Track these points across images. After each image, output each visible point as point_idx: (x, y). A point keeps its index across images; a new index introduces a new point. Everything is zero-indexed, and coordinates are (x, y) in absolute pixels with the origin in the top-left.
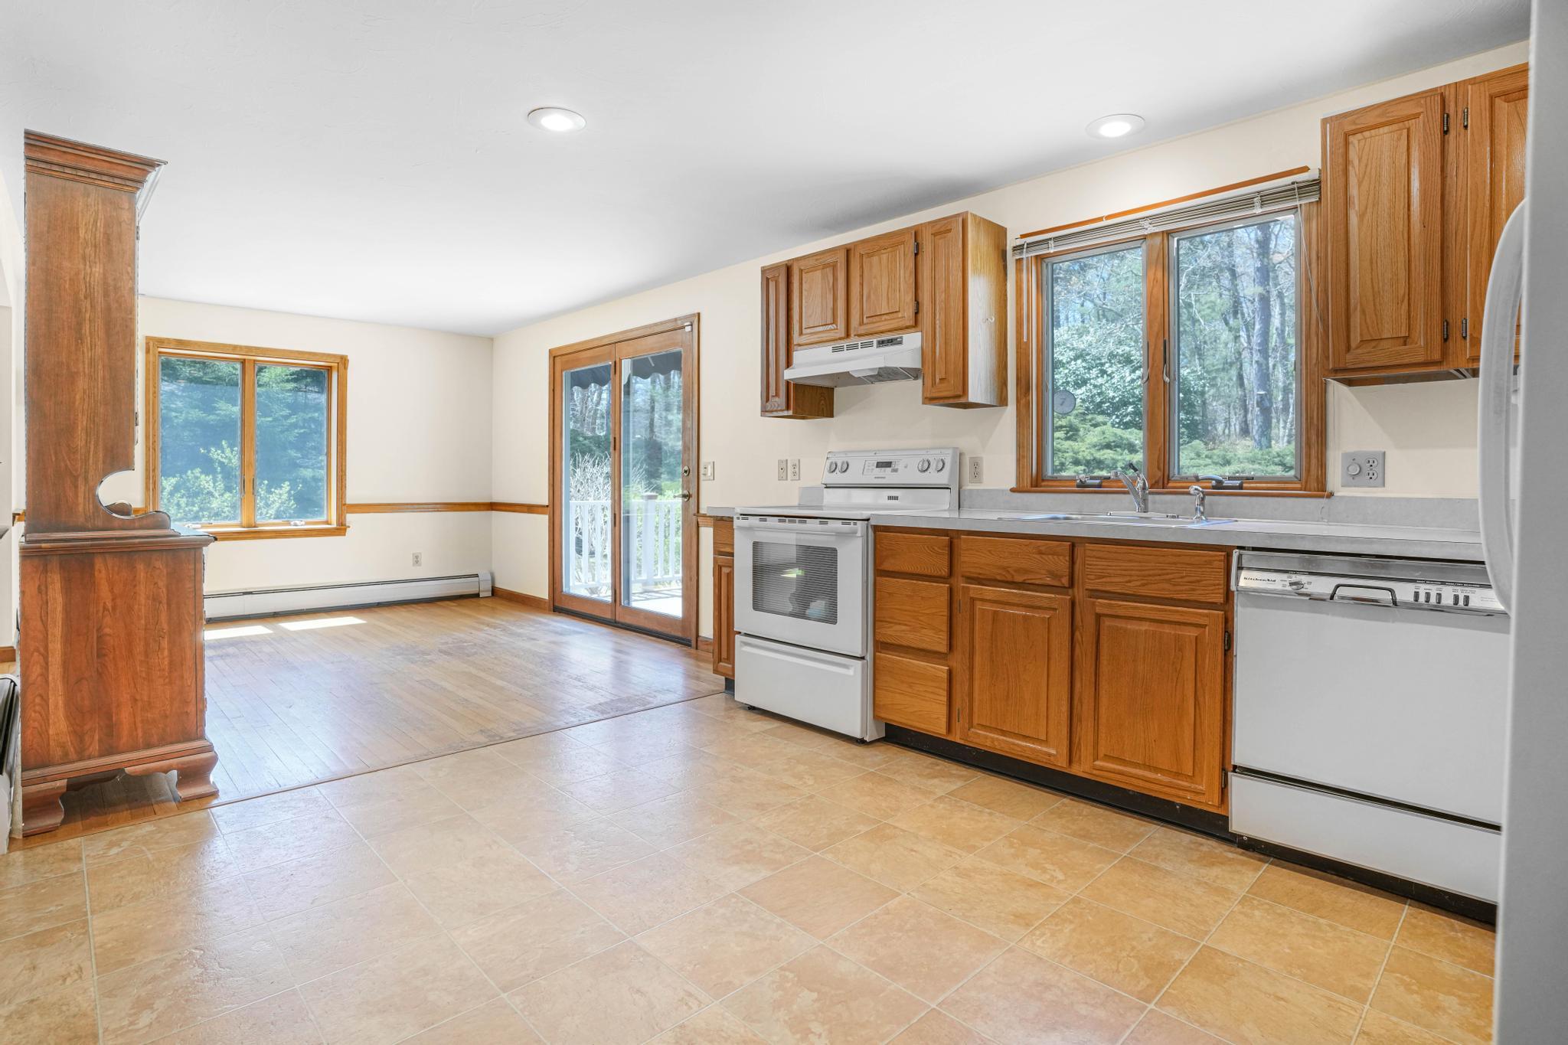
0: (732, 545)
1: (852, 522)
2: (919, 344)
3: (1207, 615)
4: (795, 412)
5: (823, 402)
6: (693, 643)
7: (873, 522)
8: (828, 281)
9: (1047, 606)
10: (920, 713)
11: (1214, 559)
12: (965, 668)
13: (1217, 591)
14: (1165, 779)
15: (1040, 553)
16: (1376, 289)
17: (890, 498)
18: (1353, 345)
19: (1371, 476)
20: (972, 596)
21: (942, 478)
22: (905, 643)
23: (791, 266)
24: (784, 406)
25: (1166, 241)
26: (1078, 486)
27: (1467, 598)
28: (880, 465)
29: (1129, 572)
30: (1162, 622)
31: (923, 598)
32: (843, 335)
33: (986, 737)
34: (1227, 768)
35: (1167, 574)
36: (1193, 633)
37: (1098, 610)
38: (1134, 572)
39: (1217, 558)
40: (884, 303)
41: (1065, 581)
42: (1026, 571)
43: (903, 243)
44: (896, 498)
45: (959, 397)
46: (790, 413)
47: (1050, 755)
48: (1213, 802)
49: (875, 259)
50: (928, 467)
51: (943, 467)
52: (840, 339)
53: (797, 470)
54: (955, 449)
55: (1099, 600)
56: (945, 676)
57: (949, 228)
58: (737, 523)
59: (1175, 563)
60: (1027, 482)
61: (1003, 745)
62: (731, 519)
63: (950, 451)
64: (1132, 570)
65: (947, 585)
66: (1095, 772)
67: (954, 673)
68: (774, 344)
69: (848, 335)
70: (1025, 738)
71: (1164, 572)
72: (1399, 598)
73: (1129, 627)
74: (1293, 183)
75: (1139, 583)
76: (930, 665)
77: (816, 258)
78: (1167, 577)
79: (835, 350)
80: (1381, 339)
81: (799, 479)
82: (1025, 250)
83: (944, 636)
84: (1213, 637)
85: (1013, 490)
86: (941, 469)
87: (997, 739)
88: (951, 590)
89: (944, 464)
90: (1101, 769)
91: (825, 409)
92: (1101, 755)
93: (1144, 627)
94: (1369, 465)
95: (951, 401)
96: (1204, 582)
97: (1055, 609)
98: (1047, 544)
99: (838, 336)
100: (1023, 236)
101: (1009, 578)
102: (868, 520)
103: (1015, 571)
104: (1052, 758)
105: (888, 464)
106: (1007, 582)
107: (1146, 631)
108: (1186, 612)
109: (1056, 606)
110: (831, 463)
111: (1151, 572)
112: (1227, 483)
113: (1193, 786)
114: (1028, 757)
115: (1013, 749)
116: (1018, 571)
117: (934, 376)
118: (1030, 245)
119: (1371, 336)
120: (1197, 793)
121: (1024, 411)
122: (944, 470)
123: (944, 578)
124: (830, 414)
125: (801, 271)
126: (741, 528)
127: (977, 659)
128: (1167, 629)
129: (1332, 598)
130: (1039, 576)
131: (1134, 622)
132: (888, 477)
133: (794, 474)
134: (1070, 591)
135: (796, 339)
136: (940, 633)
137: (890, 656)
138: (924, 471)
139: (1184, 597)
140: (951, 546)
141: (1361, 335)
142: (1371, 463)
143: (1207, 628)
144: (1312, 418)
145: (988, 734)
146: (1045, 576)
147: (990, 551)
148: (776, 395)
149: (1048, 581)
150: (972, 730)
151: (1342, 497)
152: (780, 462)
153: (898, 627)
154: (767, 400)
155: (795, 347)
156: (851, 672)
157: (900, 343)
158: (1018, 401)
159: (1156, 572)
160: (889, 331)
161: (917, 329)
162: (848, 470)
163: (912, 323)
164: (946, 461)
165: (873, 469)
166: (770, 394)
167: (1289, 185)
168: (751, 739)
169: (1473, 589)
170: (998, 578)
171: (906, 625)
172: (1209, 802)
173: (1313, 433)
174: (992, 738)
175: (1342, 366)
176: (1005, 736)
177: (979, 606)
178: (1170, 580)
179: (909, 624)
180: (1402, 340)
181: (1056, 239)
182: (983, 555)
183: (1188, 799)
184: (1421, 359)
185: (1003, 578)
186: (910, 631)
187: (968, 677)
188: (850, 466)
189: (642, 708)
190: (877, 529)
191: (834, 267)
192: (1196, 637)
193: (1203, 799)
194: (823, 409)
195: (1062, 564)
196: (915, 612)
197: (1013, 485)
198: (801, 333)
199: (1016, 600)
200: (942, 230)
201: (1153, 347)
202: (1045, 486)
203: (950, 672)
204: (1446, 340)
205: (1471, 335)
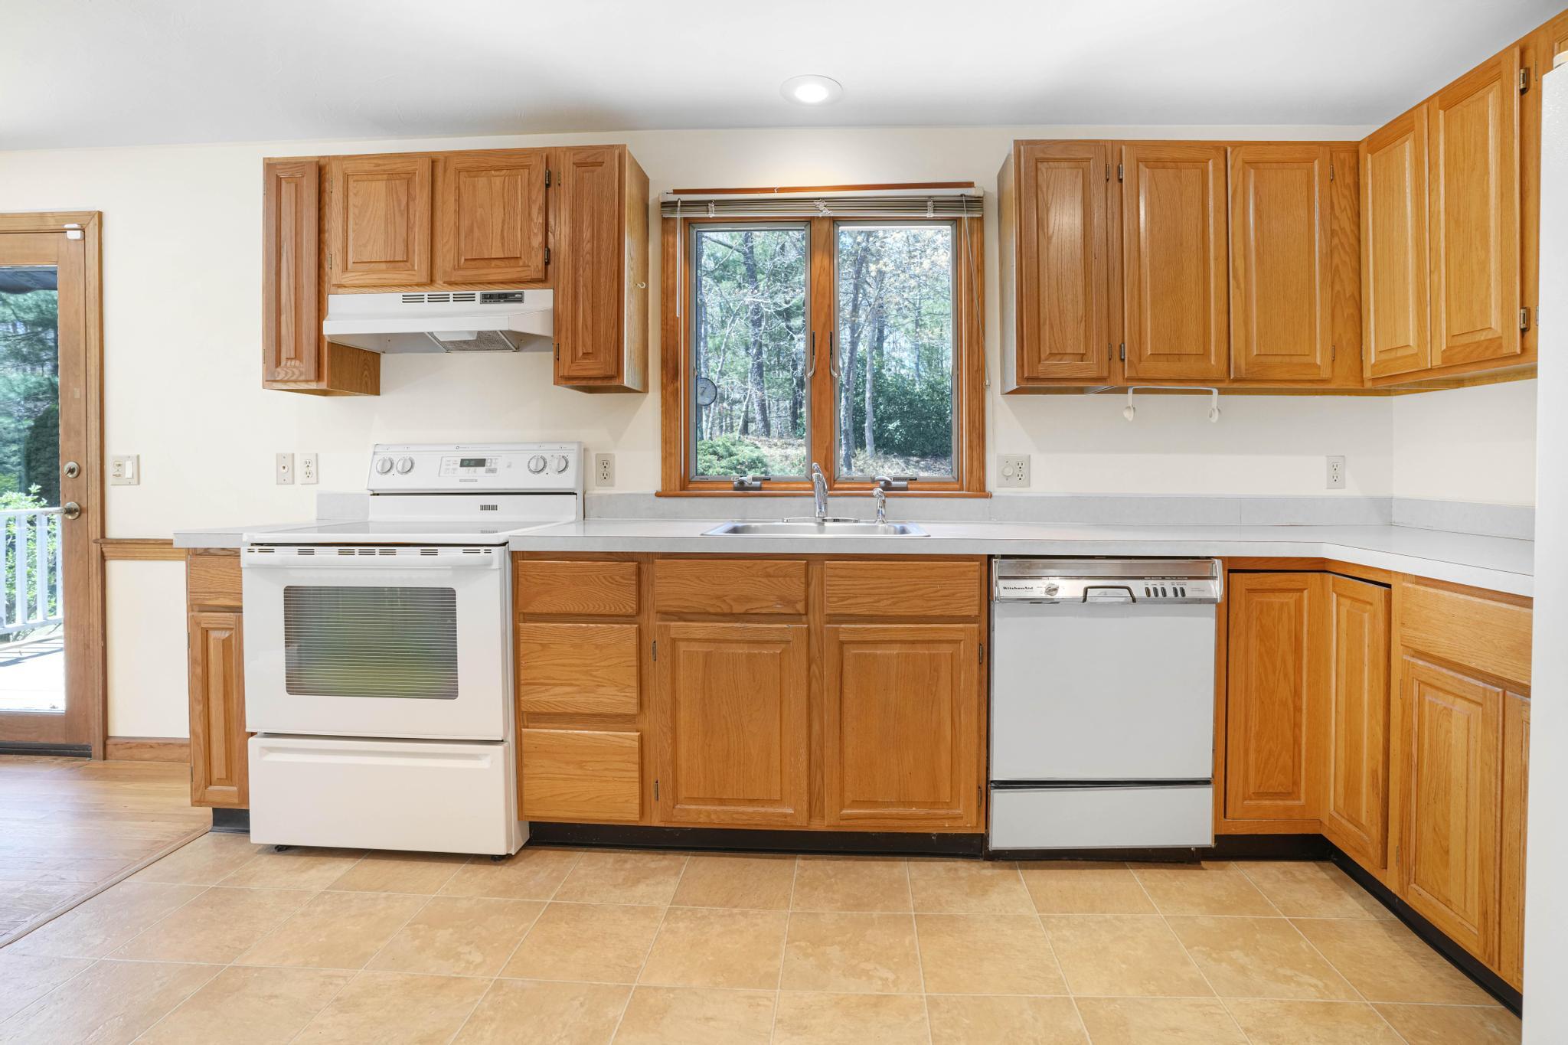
0: (239, 594)
1: (482, 549)
2: (550, 305)
3: (962, 630)
4: (331, 384)
5: (366, 373)
6: (97, 749)
7: (513, 547)
8: (399, 201)
9: (778, 638)
10: (598, 799)
11: (968, 569)
12: (665, 730)
13: (972, 603)
14: (922, 812)
15: (768, 576)
16: (1061, 308)
17: (484, 508)
18: (1043, 357)
19: (1020, 477)
20: (673, 636)
21: (567, 481)
22: (570, 710)
23: (325, 166)
24: (312, 375)
25: (832, 229)
26: (736, 489)
27: (1183, 591)
28: (465, 463)
29: (877, 591)
30: (913, 642)
31: (597, 646)
32: (424, 279)
33: (699, 812)
34: (988, 786)
35: (919, 589)
36: (946, 650)
37: (842, 637)
38: (883, 590)
39: (972, 569)
40: (497, 243)
41: (800, 607)
42: (748, 599)
43: (528, 167)
44: (494, 508)
45: (610, 378)
46: (323, 385)
47: (785, 816)
48: (970, 823)
49: (482, 181)
50: (545, 466)
51: (566, 466)
52: (418, 285)
53: (312, 469)
54: (580, 443)
55: (843, 626)
56: (636, 744)
57: (600, 160)
58: (246, 558)
59: (927, 577)
60: (676, 483)
61: (722, 817)
62: (235, 554)
63: (575, 447)
64: (881, 588)
65: (636, 626)
66: (842, 823)
67: (646, 738)
68: (292, 281)
69: (432, 281)
70: (751, 802)
71: (917, 587)
72: (1135, 595)
73: (878, 652)
74: (962, 196)
75: (889, 602)
76: (611, 733)
77: (376, 161)
78: (920, 593)
79: (406, 299)
80: (1066, 354)
81: (318, 482)
82: (679, 209)
83: (633, 695)
84: (968, 652)
85: (658, 495)
86: (564, 470)
87: (716, 812)
88: (640, 631)
89: (567, 463)
90: (849, 818)
91: (369, 383)
92: (847, 802)
93: (895, 650)
94: (1018, 467)
95: (584, 383)
96: (959, 595)
97: (788, 642)
98: (776, 564)
99: (417, 280)
100: (676, 192)
101: (726, 610)
102: (504, 544)
103: (734, 600)
104: (789, 819)
105: (480, 463)
106: (724, 615)
107: (898, 654)
108: (940, 629)
109: (790, 639)
110: (384, 461)
111: (903, 589)
112: (894, 484)
113: (950, 812)
114: (756, 825)
115: (738, 820)
116: (738, 599)
117: (574, 349)
118: (685, 204)
119: (1058, 350)
120: (955, 818)
121: (671, 400)
122: (568, 470)
123: (633, 616)
124: (375, 390)
125: (346, 177)
126: (253, 567)
127: (683, 716)
128: (921, 650)
129: (1085, 600)
130: (765, 604)
131: (883, 645)
132: (480, 479)
133: (308, 474)
134: (804, 618)
135: (334, 274)
136: (626, 690)
137: (546, 731)
138: (539, 472)
139: (938, 612)
140: (639, 572)
141: (1050, 348)
142: (1020, 465)
143: (962, 642)
144: (974, 422)
145: (701, 807)
146: (774, 603)
147: (698, 578)
148: (296, 358)
149: (779, 608)
150: (678, 806)
151: (999, 497)
152: (280, 457)
153: (558, 690)
154: (278, 363)
155: (333, 289)
156: (484, 764)
157: (520, 300)
158: (664, 387)
159: (908, 588)
160: (502, 283)
161: (548, 285)
162: (413, 471)
163: (541, 275)
164: (569, 459)
165: (454, 469)
166: (284, 356)
167: (958, 196)
168: (320, 909)
169: (1185, 581)
170: (712, 610)
171: (571, 685)
172: (967, 824)
173: (975, 435)
174: (706, 811)
175: (1035, 375)
176: (725, 805)
177: (682, 647)
178: (922, 596)
179: (577, 683)
180: (1079, 357)
181: (718, 203)
182: (688, 582)
183: (947, 827)
184: (1094, 375)
185: (719, 610)
186: (580, 693)
187: (670, 741)
188: (415, 465)
189: (44, 916)
190: (515, 556)
191: (409, 178)
192: (952, 654)
193: (960, 823)
194: (366, 383)
195: (796, 589)
196: (585, 665)
197: (659, 488)
198: (345, 269)
199: (736, 636)
200: (589, 160)
201: (820, 339)
202: (694, 489)
203: (641, 739)
204: (1110, 359)
205: (1128, 358)
